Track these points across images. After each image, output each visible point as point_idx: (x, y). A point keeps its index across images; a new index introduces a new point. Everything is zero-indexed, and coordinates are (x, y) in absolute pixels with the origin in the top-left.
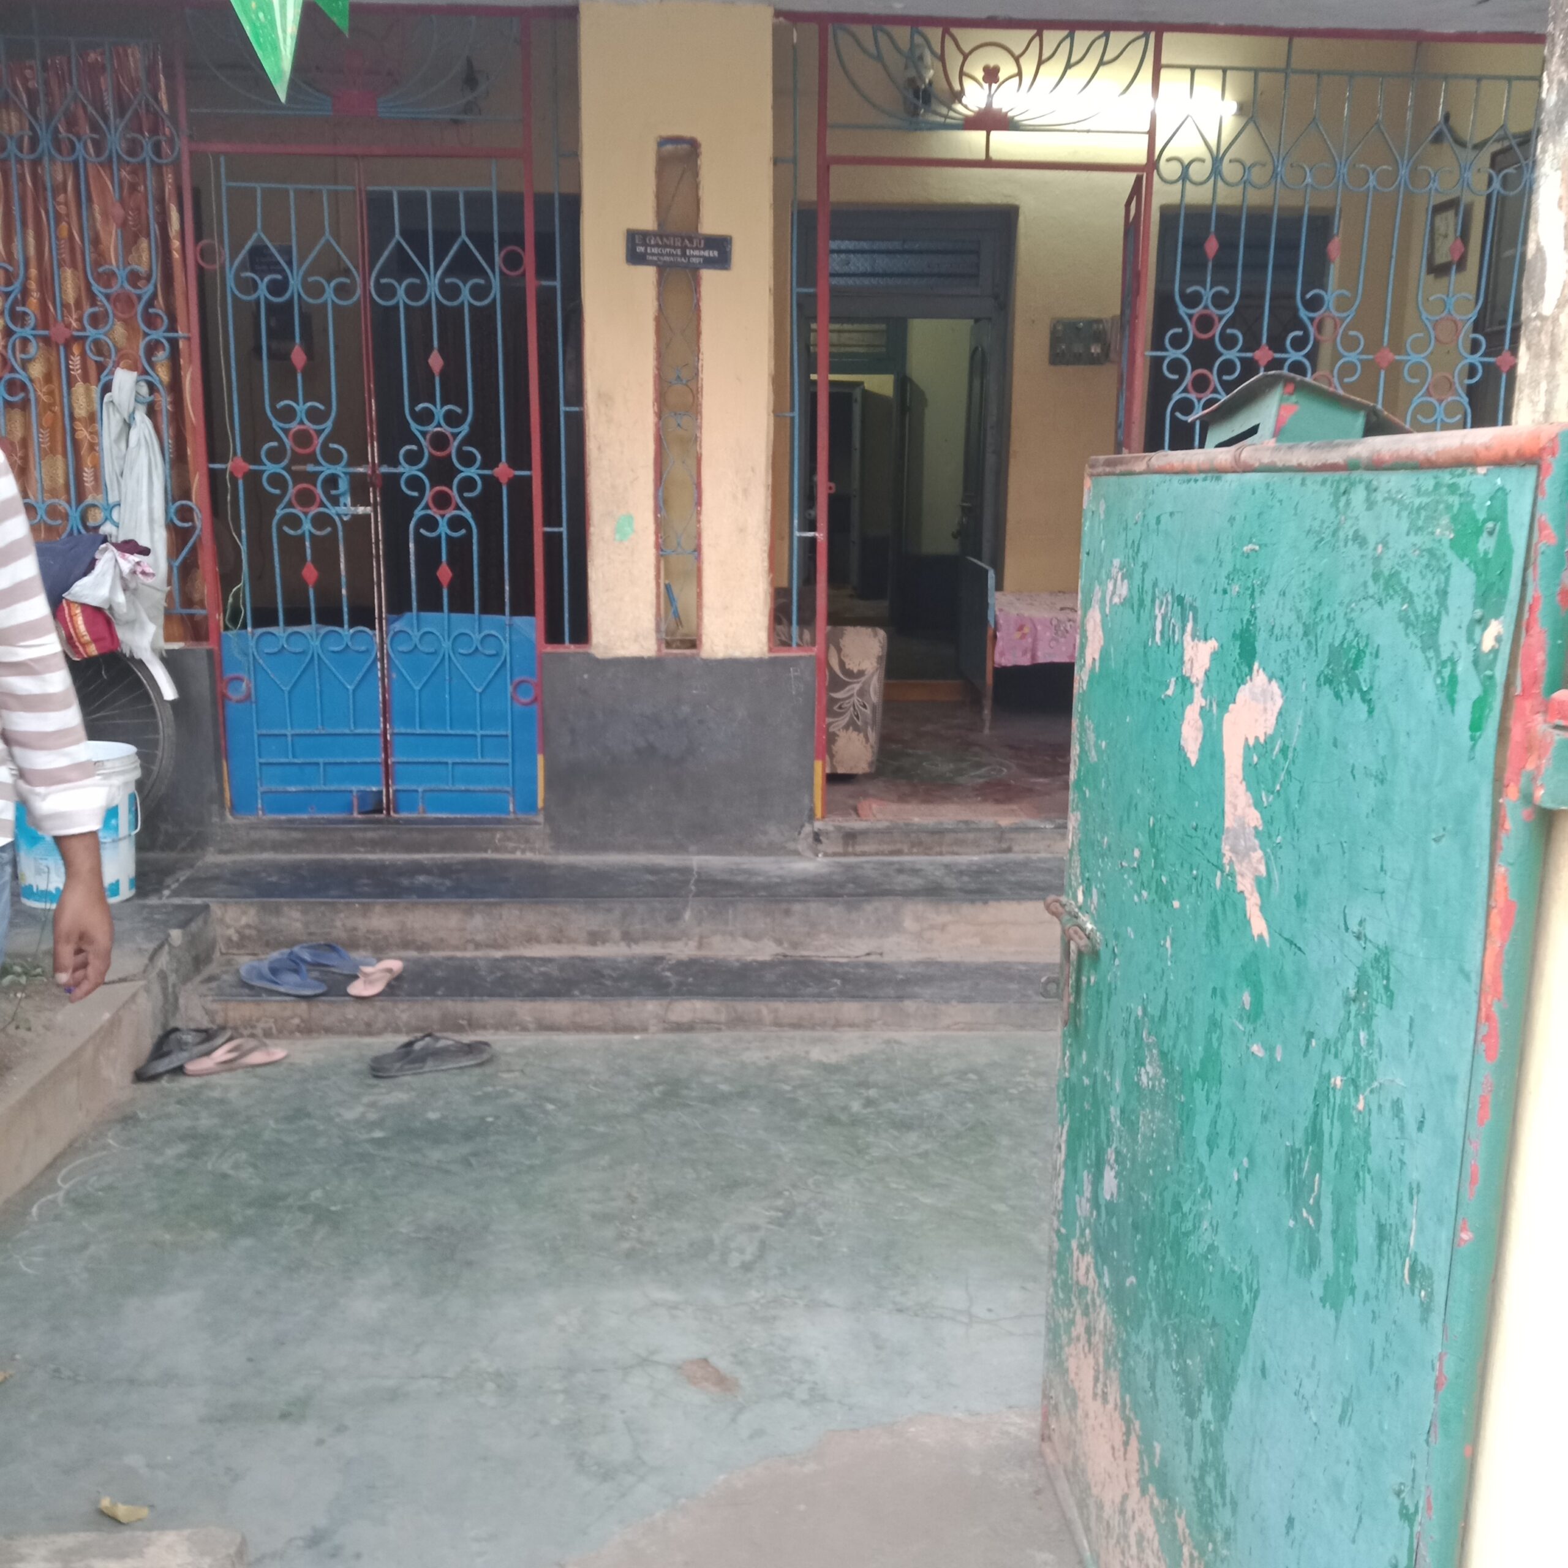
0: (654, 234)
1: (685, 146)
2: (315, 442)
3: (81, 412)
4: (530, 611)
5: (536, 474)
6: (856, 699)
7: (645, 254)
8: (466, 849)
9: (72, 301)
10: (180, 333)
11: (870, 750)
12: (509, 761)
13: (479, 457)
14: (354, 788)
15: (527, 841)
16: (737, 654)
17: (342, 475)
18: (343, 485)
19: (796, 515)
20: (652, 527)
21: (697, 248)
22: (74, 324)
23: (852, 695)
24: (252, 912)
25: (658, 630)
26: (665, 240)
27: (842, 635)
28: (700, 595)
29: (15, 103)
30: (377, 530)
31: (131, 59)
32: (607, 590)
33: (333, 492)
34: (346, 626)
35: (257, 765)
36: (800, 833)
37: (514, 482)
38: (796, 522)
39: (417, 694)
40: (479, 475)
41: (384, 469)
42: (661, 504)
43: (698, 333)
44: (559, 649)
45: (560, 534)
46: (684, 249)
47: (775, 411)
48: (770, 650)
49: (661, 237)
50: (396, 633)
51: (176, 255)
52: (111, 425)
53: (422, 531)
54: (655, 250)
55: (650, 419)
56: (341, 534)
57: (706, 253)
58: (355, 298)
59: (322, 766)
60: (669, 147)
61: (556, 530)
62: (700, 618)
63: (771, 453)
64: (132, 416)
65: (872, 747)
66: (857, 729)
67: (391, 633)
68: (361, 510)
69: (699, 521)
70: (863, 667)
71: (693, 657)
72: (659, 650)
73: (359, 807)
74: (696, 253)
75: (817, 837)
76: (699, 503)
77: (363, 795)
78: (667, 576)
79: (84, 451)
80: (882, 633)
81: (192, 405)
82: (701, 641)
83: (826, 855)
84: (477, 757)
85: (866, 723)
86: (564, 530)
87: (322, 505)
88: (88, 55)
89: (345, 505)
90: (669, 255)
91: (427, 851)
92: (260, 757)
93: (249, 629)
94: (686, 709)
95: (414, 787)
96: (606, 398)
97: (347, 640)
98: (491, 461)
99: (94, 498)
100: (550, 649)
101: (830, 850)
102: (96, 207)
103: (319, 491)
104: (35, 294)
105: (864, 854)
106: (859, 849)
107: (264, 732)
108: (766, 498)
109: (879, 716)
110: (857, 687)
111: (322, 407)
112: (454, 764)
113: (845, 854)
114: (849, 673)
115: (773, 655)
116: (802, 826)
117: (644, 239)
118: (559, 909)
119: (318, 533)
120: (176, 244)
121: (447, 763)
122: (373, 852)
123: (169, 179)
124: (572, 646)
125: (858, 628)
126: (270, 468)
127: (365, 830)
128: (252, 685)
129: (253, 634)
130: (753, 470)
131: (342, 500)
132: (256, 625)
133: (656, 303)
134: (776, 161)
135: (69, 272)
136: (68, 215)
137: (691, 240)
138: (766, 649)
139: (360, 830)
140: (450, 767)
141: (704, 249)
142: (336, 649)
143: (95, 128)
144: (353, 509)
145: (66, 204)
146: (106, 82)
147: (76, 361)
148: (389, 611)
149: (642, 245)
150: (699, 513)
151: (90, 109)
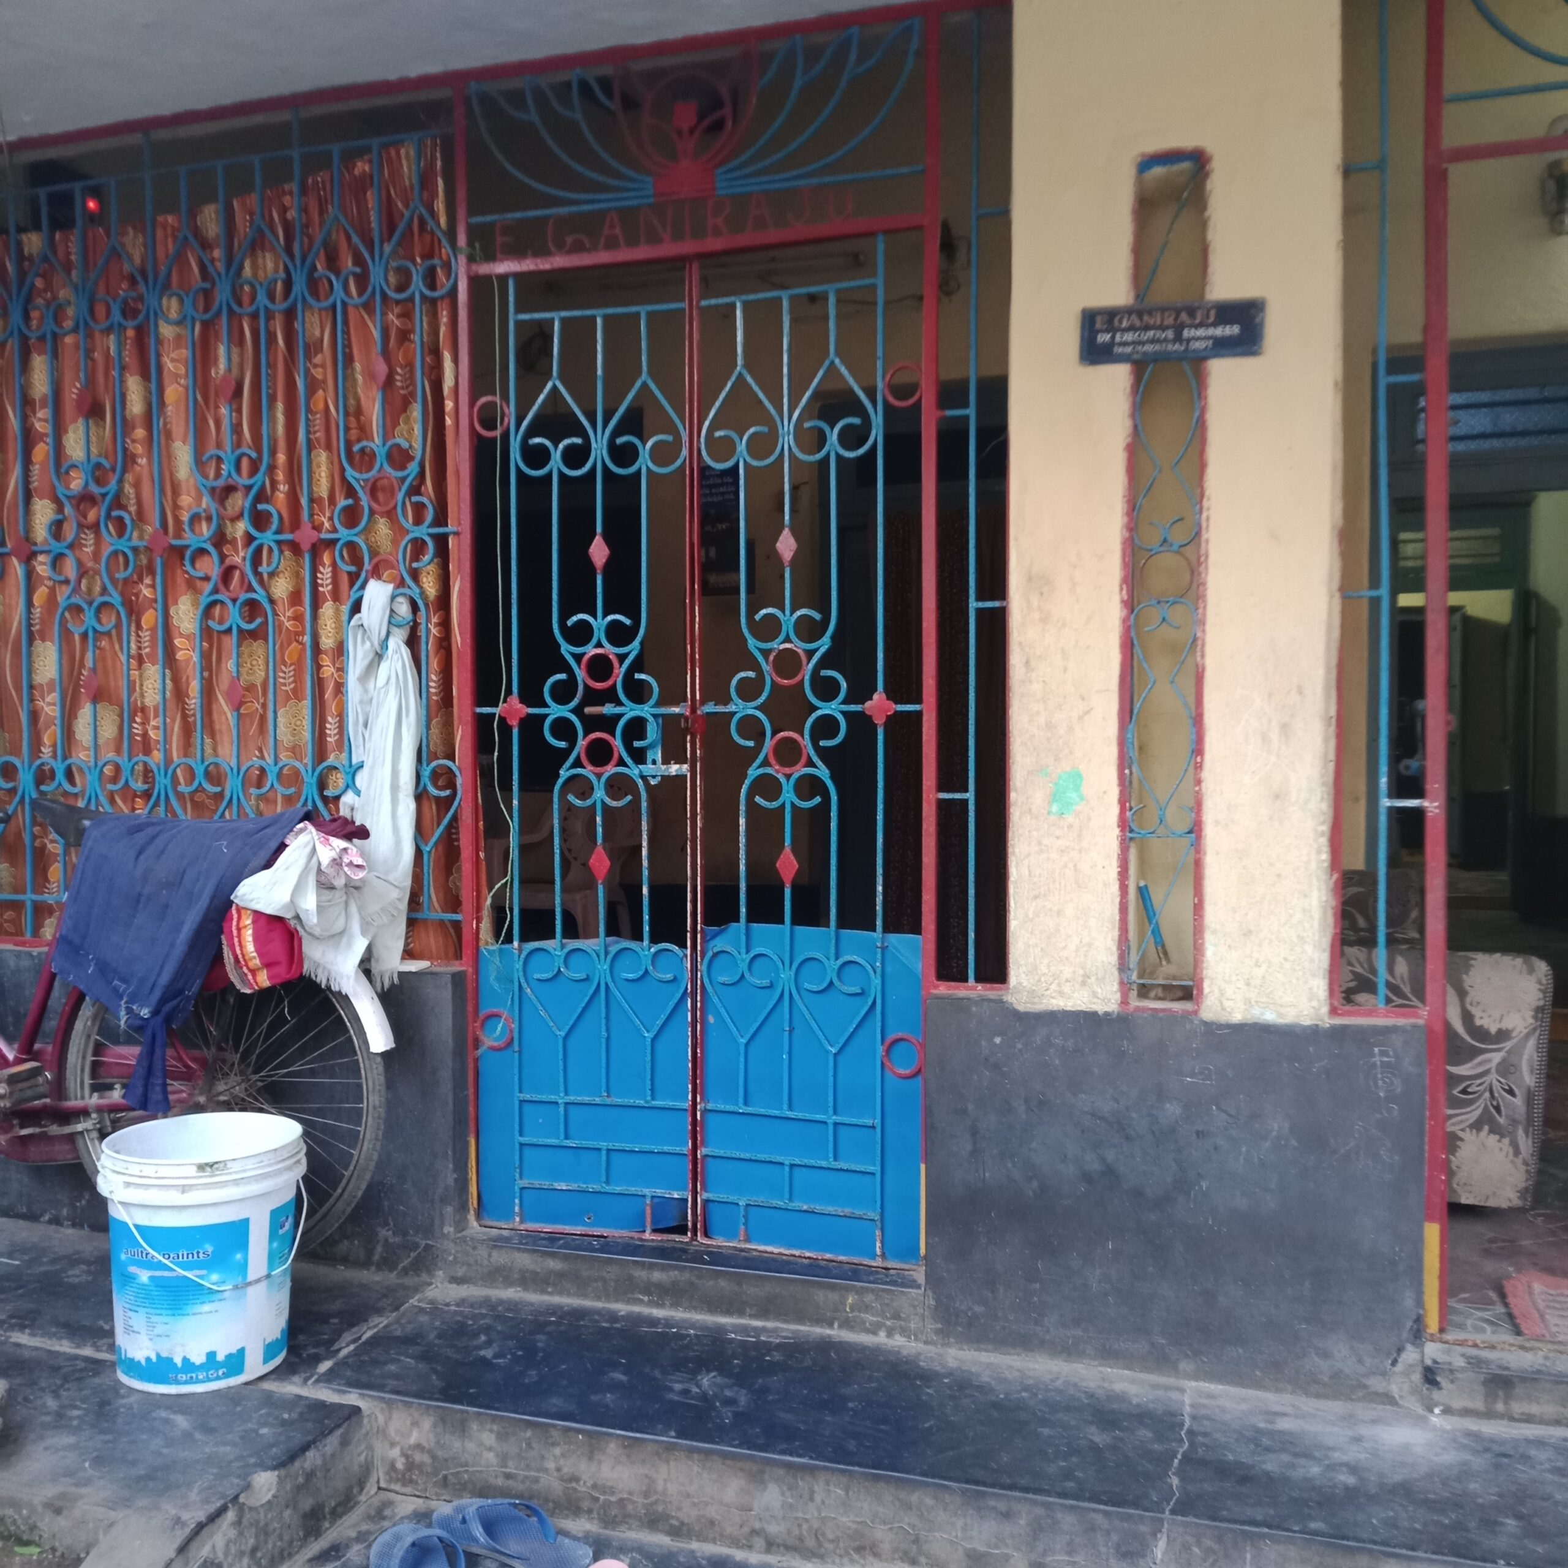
0: (1128, 311)
1: (1186, 165)
2: (616, 671)
3: (327, 642)
4: (916, 929)
5: (928, 710)
6: (1493, 1078)
7: (1112, 344)
8: (800, 1319)
9: (325, 494)
10: (450, 528)
11: (1523, 1168)
12: (877, 1169)
13: (844, 685)
14: (647, 1191)
15: (896, 1316)
16: (1269, 1017)
17: (651, 719)
18: (653, 731)
19: (1384, 768)
20: (1114, 792)
21: (1201, 325)
22: (327, 525)
23: (1486, 1073)
24: (427, 1423)
25: (1123, 966)
26: (1146, 318)
27: (1467, 968)
28: (1198, 908)
29: (270, 242)
30: (695, 799)
31: (404, 163)
32: (1036, 897)
33: (637, 744)
34: (646, 942)
35: (517, 1146)
36: (1394, 1363)
37: (895, 722)
38: (1383, 781)
39: (742, 1049)
40: (843, 713)
41: (710, 708)
42: (1134, 753)
43: (1202, 466)
44: (960, 991)
45: (965, 802)
46: (1179, 329)
47: (1342, 589)
48: (1333, 1011)
49: (1140, 315)
50: (715, 955)
51: (449, 421)
52: (358, 655)
53: (758, 799)
54: (1129, 337)
55: (1113, 613)
56: (644, 804)
57: (1219, 332)
58: (679, 462)
59: (604, 1152)
60: (1158, 171)
61: (958, 796)
62: (1198, 948)
63: (1334, 662)
64: (384, 644)
65: (1525, 1163)
66: (1495, 1129)
67: (710, 954)
68: (674, 769)
69: (1199, 782)
70: (1506, 1024)
71: (1186, 1016)
72: (1124, 1002)
73: (653, 1222)
74: (1201, 332)
75: (1430, 1376)
76: (1198, 750)
77: (660, 1204)
78: (1142, 872)
79: (328, 694)
80: (1542, 967)
81: (459, 625)
82: (1201, 991)
83: (1447, 1411)
84: (826, 1159)
85: (1514, 1122)
86: (970, 796)
87: (621, 763)
88: (354, 166)
89: (654, 762)
90: (1152, 341)
91: (741, 1313)
92: (521, 1135)
93: (516, 944)
94: (1172, 1110)
95: (732, 1198)
96: (1041, 583)
97: (647, 963)
98: (861, 691)
99: (337, 758)
100: (944, 989)
101: (1457, 1404)
102: (358, 366)
103: (618, 743)
104: (281, 487)
105: (1529, 1419)
106: (1517, 1408)
107: (528, 1097)
108: (1326, 740)
109: (1538, 1111)
110: (1497, 1058)
111: (628, 622)
112: (792, 1166)
113: (1489, 1415)
114: (1481, 1034)
115: (1338, 1021)
116: (1400, 1350)
117: (1110, 321)
118: (914, 1498)
119: (614, 804)
120: (449, 405)
121: (782, 1164)
122: (659, 1305)
123: (444, 318)
124: (980, 987)
125: (1498, 955)
126: (555, 711)
127: (652, 1266)
128: (515, 1026)
129: (520, 950)
130: (1300, 691)
131: (650, 756)
132: (524, 939)
133: (1128, 423)
134: (1348, 171)
135: (322, 457)
136: (324, 381)
137: (1191, 312)
138: (1325, 1009)
139: (642, 1265)
140: (787, 1169)
141: (1215, 325)
142: (631, 976)
143: (359, 260)
144: (663, 767)
145: (323, 366)
146: (372, 198)
147: (325, 574)
148: (706, 922)
149: (1107, 331)
150: (1199, 767)
151: (355, 239)
